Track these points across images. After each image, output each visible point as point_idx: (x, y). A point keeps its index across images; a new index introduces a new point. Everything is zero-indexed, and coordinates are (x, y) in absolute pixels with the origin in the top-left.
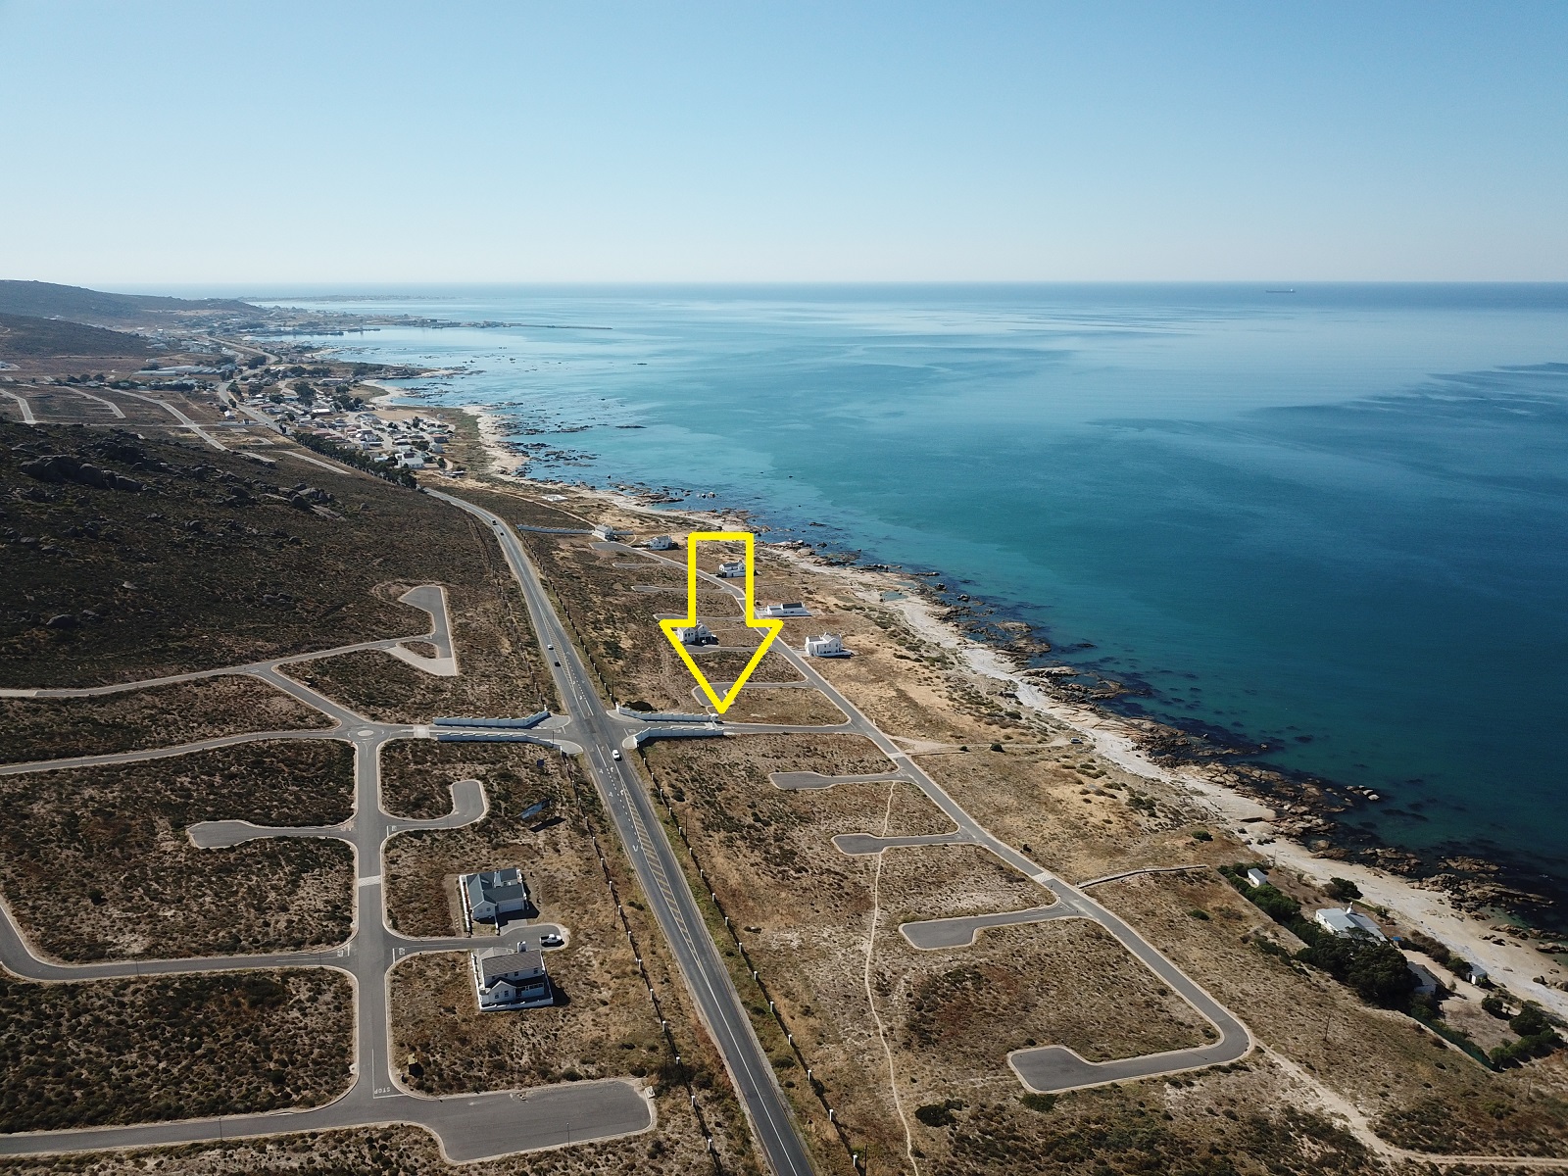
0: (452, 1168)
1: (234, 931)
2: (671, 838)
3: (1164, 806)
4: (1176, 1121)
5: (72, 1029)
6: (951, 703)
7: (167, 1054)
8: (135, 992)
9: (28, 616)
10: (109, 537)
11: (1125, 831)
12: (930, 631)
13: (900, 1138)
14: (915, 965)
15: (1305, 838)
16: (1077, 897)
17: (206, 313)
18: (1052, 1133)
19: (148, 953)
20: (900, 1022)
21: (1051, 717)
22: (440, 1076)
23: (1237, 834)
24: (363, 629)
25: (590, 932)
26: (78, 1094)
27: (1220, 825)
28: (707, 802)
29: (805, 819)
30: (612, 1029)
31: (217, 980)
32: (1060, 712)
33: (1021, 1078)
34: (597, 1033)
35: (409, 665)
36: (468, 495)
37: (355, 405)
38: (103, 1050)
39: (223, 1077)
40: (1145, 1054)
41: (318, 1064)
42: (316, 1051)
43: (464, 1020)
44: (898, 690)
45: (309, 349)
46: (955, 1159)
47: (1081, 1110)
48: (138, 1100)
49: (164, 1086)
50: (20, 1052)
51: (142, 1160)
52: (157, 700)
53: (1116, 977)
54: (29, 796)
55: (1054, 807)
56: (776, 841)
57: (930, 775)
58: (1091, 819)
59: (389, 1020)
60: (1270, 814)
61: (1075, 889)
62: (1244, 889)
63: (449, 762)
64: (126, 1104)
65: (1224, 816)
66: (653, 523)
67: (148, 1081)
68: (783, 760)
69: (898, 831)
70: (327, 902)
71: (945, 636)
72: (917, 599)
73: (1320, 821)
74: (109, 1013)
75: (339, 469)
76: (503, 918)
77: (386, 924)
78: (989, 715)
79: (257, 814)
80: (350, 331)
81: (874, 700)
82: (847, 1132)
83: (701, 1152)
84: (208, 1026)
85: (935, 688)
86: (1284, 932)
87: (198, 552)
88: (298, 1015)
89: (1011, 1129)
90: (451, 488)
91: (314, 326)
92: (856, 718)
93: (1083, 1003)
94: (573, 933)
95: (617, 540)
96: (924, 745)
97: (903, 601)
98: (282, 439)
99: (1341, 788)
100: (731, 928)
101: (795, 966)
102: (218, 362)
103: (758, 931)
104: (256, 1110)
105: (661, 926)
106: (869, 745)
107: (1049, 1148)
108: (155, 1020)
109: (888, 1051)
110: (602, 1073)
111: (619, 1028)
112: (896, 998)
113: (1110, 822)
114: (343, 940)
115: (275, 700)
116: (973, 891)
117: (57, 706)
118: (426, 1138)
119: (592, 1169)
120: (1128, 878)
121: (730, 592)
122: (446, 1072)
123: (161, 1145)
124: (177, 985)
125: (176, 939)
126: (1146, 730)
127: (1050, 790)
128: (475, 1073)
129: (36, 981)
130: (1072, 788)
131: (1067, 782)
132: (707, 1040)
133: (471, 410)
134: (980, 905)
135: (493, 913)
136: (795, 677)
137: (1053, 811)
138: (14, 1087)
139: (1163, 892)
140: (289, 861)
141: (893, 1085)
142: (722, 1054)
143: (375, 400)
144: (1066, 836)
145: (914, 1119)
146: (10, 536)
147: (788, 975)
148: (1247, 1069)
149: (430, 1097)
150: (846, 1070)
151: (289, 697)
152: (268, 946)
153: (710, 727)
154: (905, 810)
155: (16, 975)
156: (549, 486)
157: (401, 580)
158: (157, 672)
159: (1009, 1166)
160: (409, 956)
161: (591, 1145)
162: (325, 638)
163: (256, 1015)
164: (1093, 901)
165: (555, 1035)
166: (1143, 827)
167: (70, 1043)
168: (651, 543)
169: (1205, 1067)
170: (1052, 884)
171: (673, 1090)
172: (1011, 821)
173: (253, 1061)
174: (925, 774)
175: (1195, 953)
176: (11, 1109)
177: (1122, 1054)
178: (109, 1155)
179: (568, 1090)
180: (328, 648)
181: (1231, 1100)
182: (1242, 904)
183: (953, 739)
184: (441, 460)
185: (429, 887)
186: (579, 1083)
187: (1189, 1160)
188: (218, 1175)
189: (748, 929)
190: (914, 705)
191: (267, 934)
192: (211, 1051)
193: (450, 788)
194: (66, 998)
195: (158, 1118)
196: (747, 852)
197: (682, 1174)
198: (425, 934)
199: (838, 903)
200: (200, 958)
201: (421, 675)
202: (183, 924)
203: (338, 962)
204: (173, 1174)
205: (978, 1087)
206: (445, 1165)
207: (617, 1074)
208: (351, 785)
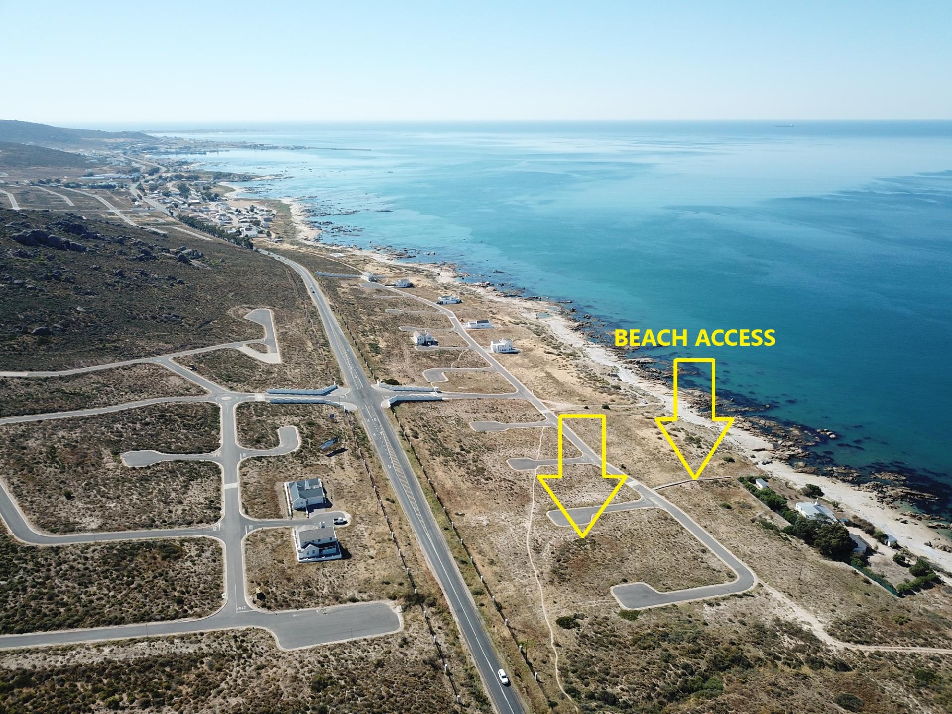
0: (283, 653)
1: (151, 515)
2: (411, 460)
3: (706, 441)
4: (710, 626)
5: (57, 573)
6: (579, 380)
7: (114, 587)
8: (94, 551)
9: (20, 328)
10: (67, 280)
11: (682, 456)
12: (567, 337)
13: (547, 636)
14: (556, 535)
15: (790, 461)
16: (653, 495)
17: (122, 140)
18: (637, 633)
19: (100, 528)
20: (547, 568)
21: (639, 388)
22: (276, 600)
23: (750, 458)
24: (224, 335)
25: (363, 516)
26: (62, 610)
27: (739, 453)
28: (433, 440)
29: (490, 449)
30: (377, 573)
31: (142, 544)
32: (645, 385)
33: (619, 601)
34: (367, 575)
35: (251, 358)
36: (285, 253)
37: (214, 198)
38: (76, 585)
39: (148, 601)
40: (692, 587)
41: (203, 593)
42: (202, 585)
43: (289, 568)
44: (546, 373)
45: (186, 163)
46: (579, 648)
47: (654, 619)
48: (98, 614)
49: (113, 605)
50: (26, 587)
51: (101, 648)
52: (100, 378)
53: (675, 542)
54: (25, 436)
55: (640, 442)
56: (474, 462)
58: (662, 450)
59: (244, 568)
60: (770, 446)
61: (653, 491)
62: (753, 491)
63: (276, 415)
64: (91, 616)
65: (742, 447)
66: (398, 271)
67: (103, 602)
68: (477, 414)
69: (546, 456)
70: (206, 498)
71: (576, 340)
72: (559, 317)
73: (800, 451)
74: (79, 563)
75: (206, 237)
76: (311, 508)
77: (242, 511)
78: (601, 387)
79: (162, 447)
80: (211, 152)
81: (532, 379)
82: (515, 632)
83: (430, 644)
84: (138, 571)
85: (569, 371)
86: (777, 516)
87: (122, 288)
88: (190, 564)
89: (612, 631)
90: (275, 249)
91: (188, 148)
92: (522, 389)
93: (656, 557)
94: (353, 516)
95: (376, 281)
96: (562, 405)
97: (551, 319)
98: (170, 219)
99: (812, 431)
100: (447, 514)
101: (485, 535)
102: (130, 171)
103: (463, 515)
104: (168, 619)
105: (405, 512)
106: (529, 406)
107: (635, 642)
108: (107, 567)
109: (540, 585)
110: (371, 598)
111: (381, 572)
112: (546, 554)
113: (673, 451)
114: (216, 521)
115: (171, 378)
116: (591, 492)
117: (40, 382)
118: (268, 636)
119: (366, 653)
120: (684, 484)
121: (445, 313)
122: (279, 598)
123: (112, 639)
124: (118, 547)
125: (116, 520)
126: (696, 396)
127: (637, 432)
128: (296, 598)
129: (34, 545)
130: (651, 431)
131: (648, 427)
132: (433, 579)
133: (286, 201)
134: (595, 500)
135: (305, 505)
136: (485, 365)
137: (639, 444)
138: (24, 606)
139: (705, 493)
140: (183, 474)
141: (543, 605)
142: (442, 588)
143: (227, 195)
144: (647, 459)
145: (555, 625)
146: (7, 279)
147: (480, 541)
148: (752, 596)
149: (270, 612)
150: (515, 596)
151: (180, 377)
152: (171, 525)
153: (434, 395)
154: (550, 444)
155: (22, 541)
156: (334, 248)
157: (245, 306)
158: (99, 362)
159: (611, 652)
160: (255, 530)
161: (365, 640)
162: (200, 341)
163: (166, 563)
164: (663, 498)
165: (343, 576)
166: (693, 454)
167: (56, 581)
168: (397, 283)
169: (728, 595)
170: (638, 488)
171: (413, 608)
172: (613, 450)
173: (165, 591)
175: (723, 528)
176: (22, 619)
177: (679, 587)
178: (82, 646)
179: (351, 608)
180: (202, 347)
181: (742, 614)
182: (752, 500)
183: (579, 402)
184: (268, 232)
185: (266, 490)
186: (357, 604)
187: (717, 648)
188: (146, 656)
189: (457, 514)
190: (556, 381)
191: (171, 517)
192: (140, 585)
193: (278, 431)
194: (52, 555)
195: (109, 623)
196: (456, 468)
197: (419, 656)
198: (265, 517)
199: (511, 499)
200: (131, 531)
201: (259, 363)
202: (120, 511)
203: (213, 534)
204: (119, 656)
205: (593, 606)
206: (279, 651)
207: (380, 598)
208: (218, 429)
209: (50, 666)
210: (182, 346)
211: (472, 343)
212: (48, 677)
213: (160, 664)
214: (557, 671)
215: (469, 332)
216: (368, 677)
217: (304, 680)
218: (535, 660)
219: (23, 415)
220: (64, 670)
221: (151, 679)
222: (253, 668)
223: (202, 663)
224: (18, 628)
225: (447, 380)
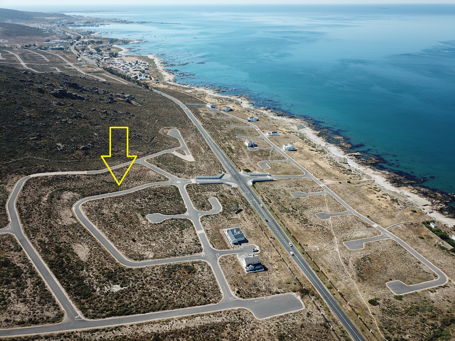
0: (259, 321)
1: (173, 249)
2: (273, 216)
3: (400, 201)
4: (435, 303)
5: (146, 281)
6: (331, 166)
7: (174, 289)
8: (157, 270)
9: (74, 146)
10: (85, 118)
11: (392, 210)
12: (316, 140)
13: (367, 310)
14: (352, 255)
15: (441, 211)
16: (387, 232)
17: (54, 18)
18: (406, 307)
19: (154, 257)
20: (355, 274)
21: (359, 170)
22: (245, 293)
23: (422, 210)
24: (163, 146)
25: (264, 247)
26: (157, 301)
27: (417, 207)
28: (278, 203)
29: (306, 208)
30: (282, 278)
31: (176, 265)
32: (362, 168)
33: (392, 291)
34: (279, 279)
35: (180, 158)
36: (163, 90)
37: (116, 55)
38: (157, 288)
39: (191, 295)
40: (421, 282)
41: (212, 290)
42: (210, 286)
43: (244, 276)
44: (315, 162)
45: (91, 32)
46: (383, 316)
47: (410, 300)
48: (173, 303)
49: (177, 298)
50: (136, 289)
51: (181, 320)
52: (119, 173)
53: (405, 258)
54: (100, 207)
55: (371, 202)
56: (301, 215)
57: (334, 192)
58: (382, 206)
59: (224, 277)
60: (430, 203)
61: (385, 229)
62: (431, 229)
63: (205, 191)
64: (170, 304)
65: (418, 204)
66: (221, 101)
67: (172, 297)
68: (292, 188)
69: (332, 211)
70: (193, 239)
71: (320, 142)
72: (308, 128)
73: (444, 206)
74: (153, 276)
75: (125, 82)
76: (240, 243)
77: (211, 246)
78: (343, 170)
79: (162, 211)
80: (101, 25)
81: (309, 166)
82: (353, 308)
83: (319, 315)
84: (180, 280)
85: (325, 161)
86: (445, 242)
88: (201, 276)
89: (394, 306)
90: (158, 88)
91: (89, 23)
92: (307, 173)
93: (400, 266)
94: (260, 247)
95: (214, 108)
96: (329, 182)
97: (305, 129)
98: (99, 69)
99: (447, 194)
100: (300, 245)
101: (320, 256)
102: (67, 38)
103: (307, 245)
104: (203, 305)
105: (282, 244)
106: (313, 182)
107: (407, 312)
108: (166, 278)
109: (354, 282)
110: (285, 292)
111: (284, 277)
112: (351, 265)
113: (388, 207)
114: (202, 251)
115: (150, 172)
116: (358, 231)
117: (94, 177)
118: (249, 312)
119: (294, 321)
120: (398, 225)
121: (253, 127)
122: (246, 292)
123: (184, 316)
124: (166, 267)
125: (159, 253)
126: (387, 175)
127: (368, 196)
128: (252, 292)
129: (130, 267)
130: (374, 195)
131: (372, 194)
132: (308, 281)
133: (151, 57)
134: (362, 235)
135: (237, 242)
136: (284, 158)
137: (371, 203)
138: (140, 300)
139: (409, 230)
140: (178, 226)
141: (359, 293)
142: (314, 286)
143: (120, 53)
144: (377, 212)
145: (369, 304)
146: (59, 119)
147: (320, 259)
148: (448, 287)
149: (244, 300)
150: (346, 289)
151: (153, 171)
152: (184, 254)
153: (269, 178)
154: (331, 204)
155: (125, 265)
156: (185, 86)
157: (165, 127)
158: (115, 164)
159: (398, 317)
160: (221, 256)
161: (291, 313)
162: (154, 150)
163: (190, 276)
164: (391, 233)
165: (268, 280)
166: (397, 208)
167: (148, 286)
168: (225, 109)
169: (438, 286)
170: (378, 227)
171: (305, 296)
172: (361, 207)
173: (196, 290)
174: (332, 191)
175: (424, 250)
176: (142, 307)
177: (415, 283)
178: (173, 319)
179: (278, 297)
180: (156, 153)
181: (447, 296)
182: (431, 233)
183: (336, 179)
184: (150, 77)
185: (217, 234)
186: (280, 294)
187: (443, 315)
188: (202, 324)
189: (304, 245)
190: (321, 167)
191: (182, 250)
192: (185, 288)
193: (209, 200)
194: (140, 272)
195: (179, 308)
196: (294, 219)
197: (317, 321)
198: (222, 249)
199: (325, 236)
200: (168, 258)
201: (185, 161)
202: (159, 248)
203: (203, 258)
204: (191, 324)
205: (381, 293)
206: (257, 320)
207: (289, 292)
208: (182, 200)
209: (164, 330)
210: (147, 153)
211: (273, 145)
212: (166, 336)
213: (210, 328)
214: (378, 328)
215: (269, 138)
216: (300, 333)
217: (274, 335)
218: (367, 322)
219: (94, 195)
220: (171, 332)
221: (209, 336)
222: (249, 329)
223: (227, 327)
224: (142, 311)
225: (270, 168)
